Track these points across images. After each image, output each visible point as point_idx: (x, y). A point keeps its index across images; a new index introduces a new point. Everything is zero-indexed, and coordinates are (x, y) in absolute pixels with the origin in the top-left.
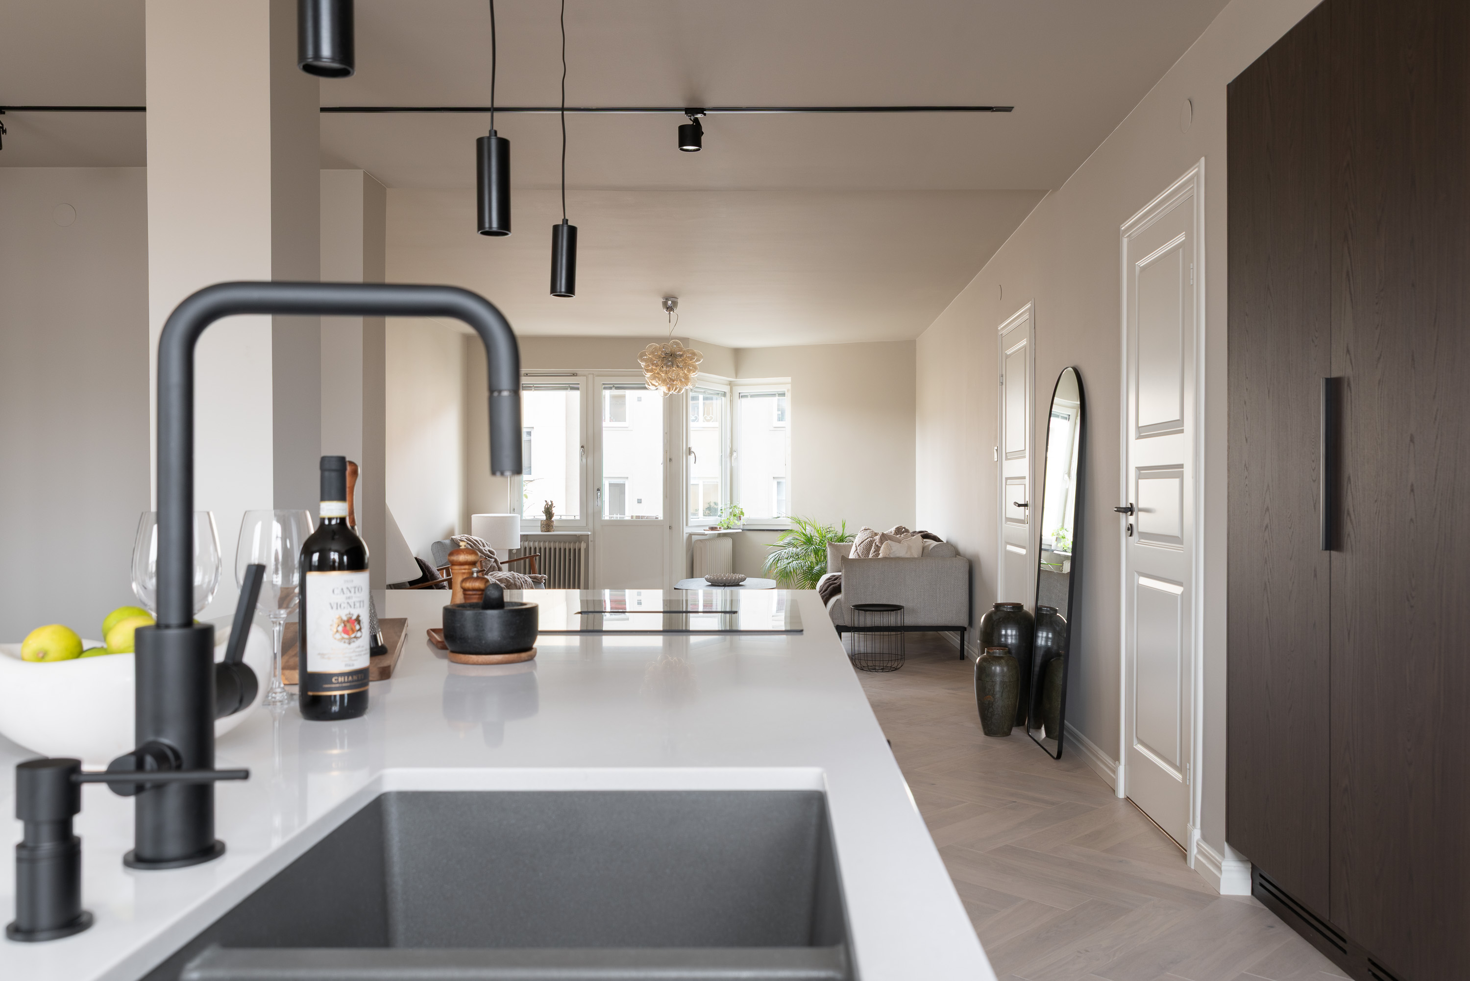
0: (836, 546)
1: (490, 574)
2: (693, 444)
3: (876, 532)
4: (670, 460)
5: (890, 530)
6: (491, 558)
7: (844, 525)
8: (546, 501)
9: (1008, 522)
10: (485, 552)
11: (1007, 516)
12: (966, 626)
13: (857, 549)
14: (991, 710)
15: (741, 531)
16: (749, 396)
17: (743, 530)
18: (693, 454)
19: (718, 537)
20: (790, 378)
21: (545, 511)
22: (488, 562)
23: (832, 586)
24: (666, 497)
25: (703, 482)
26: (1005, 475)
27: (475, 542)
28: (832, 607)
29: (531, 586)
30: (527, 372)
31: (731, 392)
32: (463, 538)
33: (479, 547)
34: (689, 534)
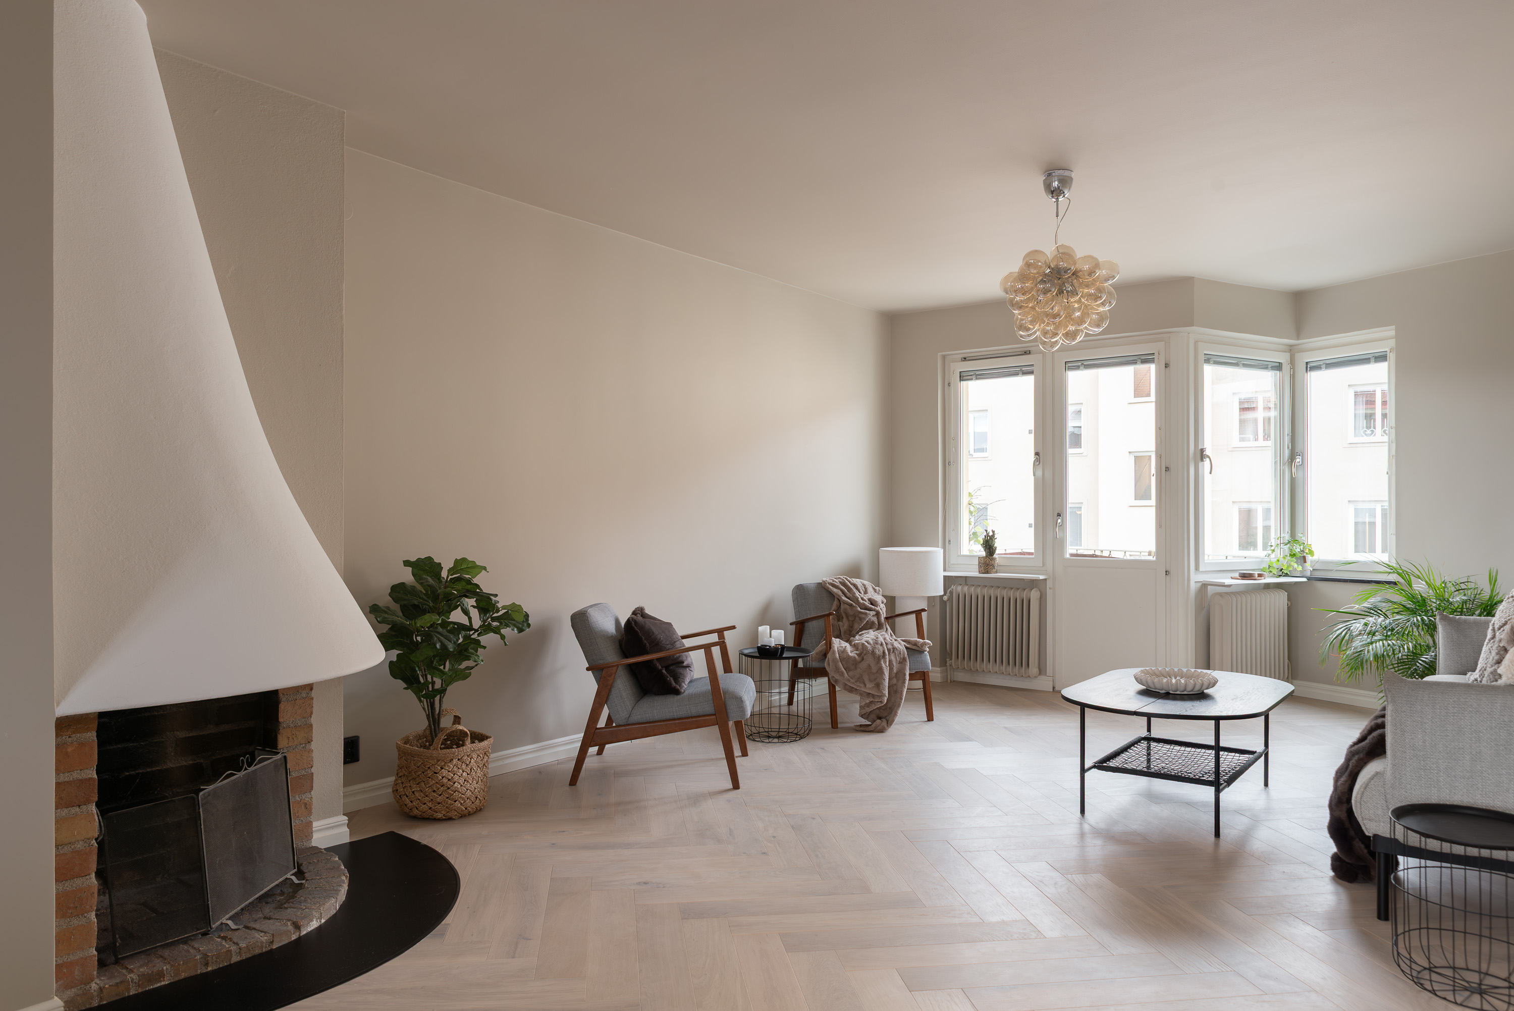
0: (1458, 622)
2: (1208, 445)
4: (1167, 469)
7: (1493, 582)
8: (986, 531)
10: (862, 601)
13: (1494, 635)
15: (1305, 580)
16: (1324, 366)
17: (1309, 579)
18: (1208, 459)
19: (1259, 590)
20: (1394, 327)
21: (984, 544)
22: (863, 616)
24: (1161, 527)
27: (852, 587)
28: (1366, 786)
29: (902, 656)
30: (965, 356)
31: (1292, 362)
32: (837, 581)
33: (855, 594)
34: (1201, 583)
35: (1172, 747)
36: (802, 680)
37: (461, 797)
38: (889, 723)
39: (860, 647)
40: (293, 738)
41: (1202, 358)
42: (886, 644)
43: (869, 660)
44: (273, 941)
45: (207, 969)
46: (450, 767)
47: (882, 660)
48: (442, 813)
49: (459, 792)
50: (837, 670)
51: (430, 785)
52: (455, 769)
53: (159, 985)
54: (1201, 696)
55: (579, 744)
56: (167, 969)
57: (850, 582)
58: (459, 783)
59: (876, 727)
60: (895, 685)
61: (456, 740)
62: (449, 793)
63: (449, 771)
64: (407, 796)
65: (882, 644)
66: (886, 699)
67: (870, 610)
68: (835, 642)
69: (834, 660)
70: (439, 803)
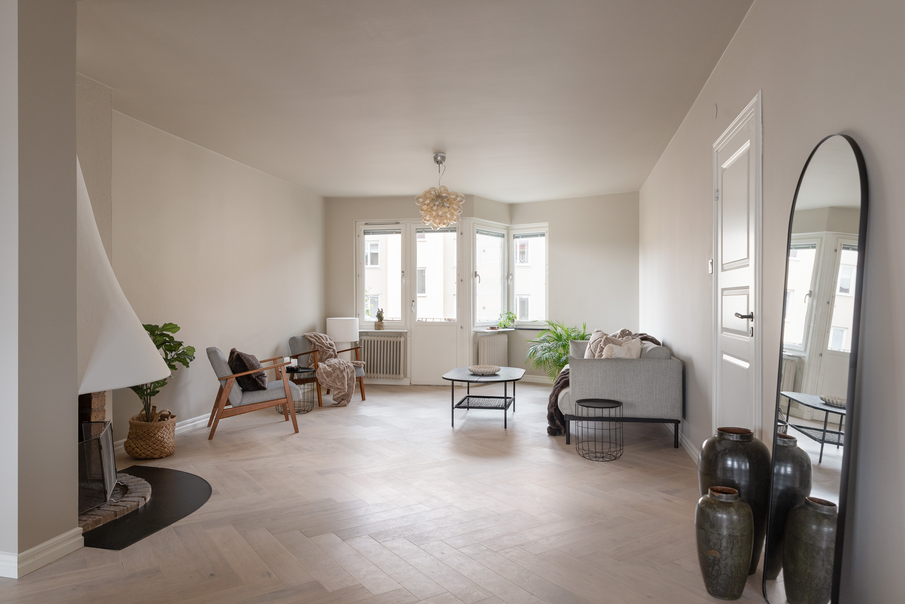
0: (576, 343)
1: (327, 360)
2: (478, 270)
3: (605, 333)
4: (462, 280)
5: (617, 332)
6: (330, 349)
7: (585, 328)
8: (378, 309)
9: (724, 332)
10: (326, 344)
11: (724, 326)
12: (680, 420)
13: (590, 346)
14: (716, 567)
15: (514, 329)
16: (520, 237)
17: (515, 329)
18: (478, 276)
19: (498, 334)
20: (548, 223)
21: (377, 315)
22: (327, 352)
23: (564, 380)
24: (459, 306)
25: (519, 297)
26: (721, 286)
27: (320, 337)
28: (562, 400)
29: (352, 370)
30: (367, 222)
31: (508, 234)
32: (312, 335)
33: (322, 341)
34: (475, 332)
35: (479, 399)
36: (307, 384)
37: (168, 446)
38: (349, 402)
39: (332, 366)
40: (97, 417)
41: (476, 231)
42: (345, 364)
43: (338, 372)
44: (139, 504)
45: (116, 518)
46: (162, 431)
47: (344, 372)
48: (158, 455)
49: (166, 443)
50: (323, 377)
51: (152, 441)
52: (164, 432)
53: (99, 525)
54: (494, 375)
55: (209, 419)
56: (102, 518)
57: (319, 335)
58: (166, 439)
59: (342, 404)
60: (350, 383)
61: (163, 417)
62: (162, 444)
63: (161, 433)
64: (138, 448)
65: (343, 364)
66: (347, 390)
67: (330, 348)
68: (320, 364)
69: (321, 373)
70: (157, 450)
